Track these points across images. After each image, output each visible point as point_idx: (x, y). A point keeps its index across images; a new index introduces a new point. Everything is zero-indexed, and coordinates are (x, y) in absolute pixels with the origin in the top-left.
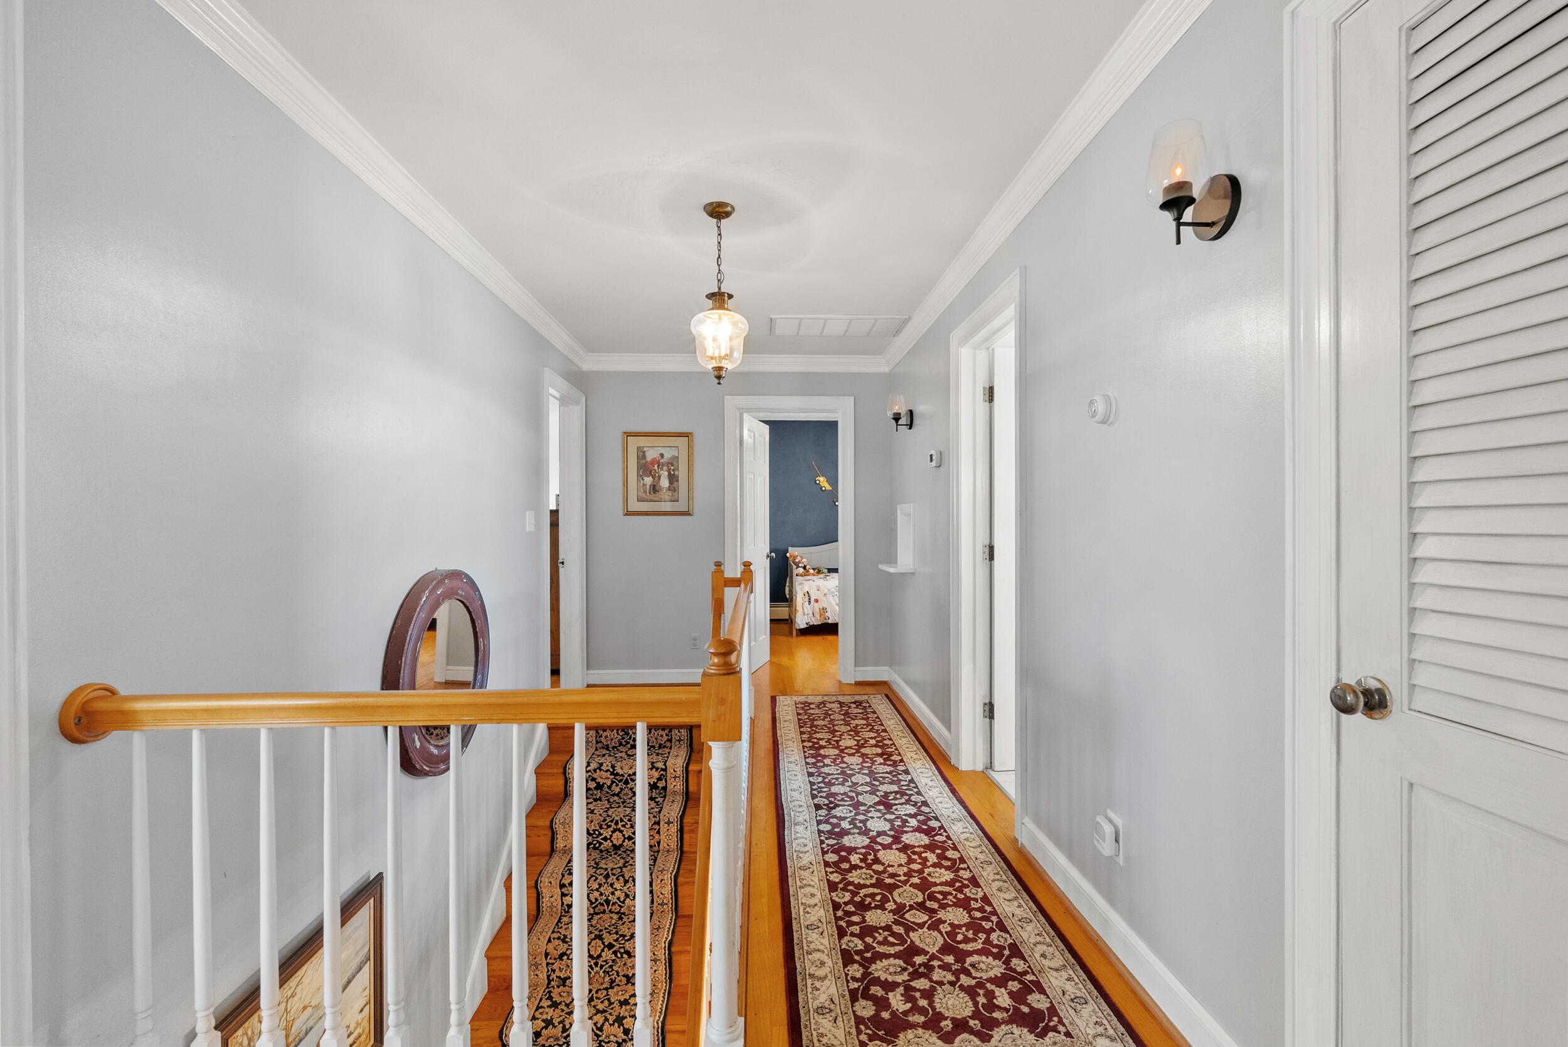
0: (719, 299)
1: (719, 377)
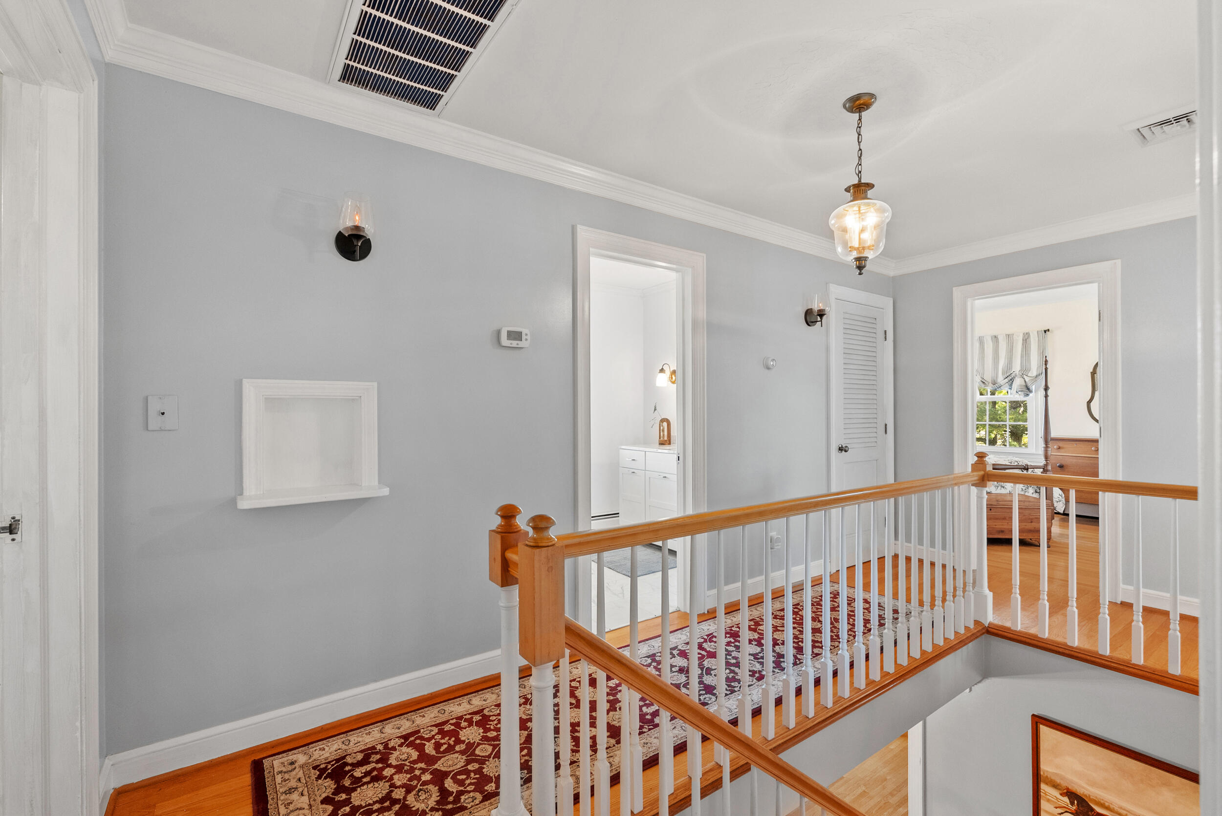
0: (860, 190)
1: (860, 268)
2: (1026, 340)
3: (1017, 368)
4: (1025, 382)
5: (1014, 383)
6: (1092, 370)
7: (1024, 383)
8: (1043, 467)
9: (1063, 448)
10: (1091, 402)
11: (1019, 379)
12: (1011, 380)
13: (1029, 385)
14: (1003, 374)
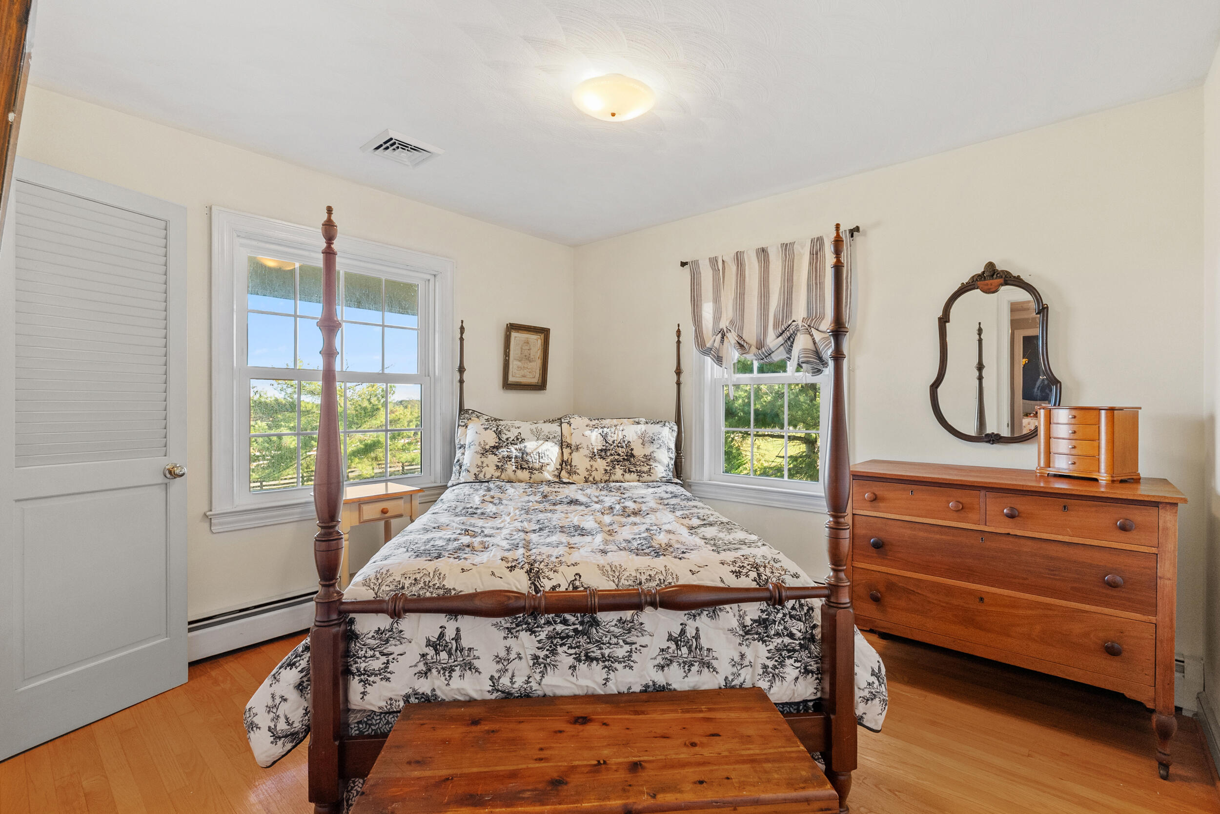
2: (817, 254)
3: (800, 313)
4: (815, 343)
5: (794, 345)
6: (940, 314)
7: (811, 346)
8: (826, 592)
9: (883, 499)
10: (937, 387)
11: (802, 336)
12: (789, 338)
13: (821, 348)
14: (775, 326)
